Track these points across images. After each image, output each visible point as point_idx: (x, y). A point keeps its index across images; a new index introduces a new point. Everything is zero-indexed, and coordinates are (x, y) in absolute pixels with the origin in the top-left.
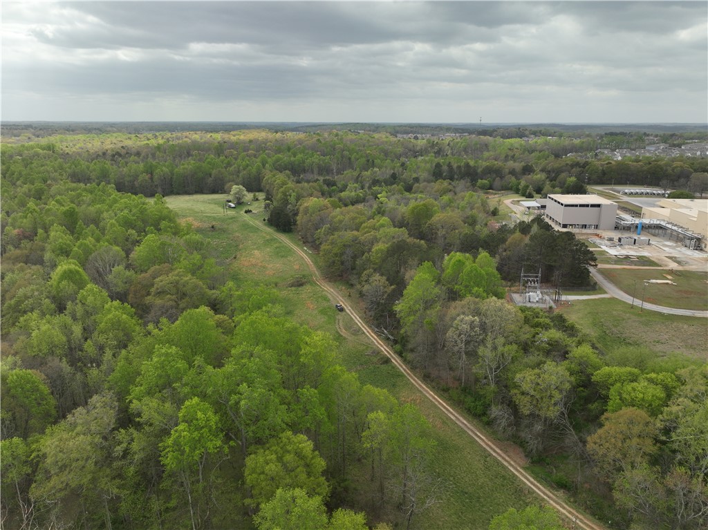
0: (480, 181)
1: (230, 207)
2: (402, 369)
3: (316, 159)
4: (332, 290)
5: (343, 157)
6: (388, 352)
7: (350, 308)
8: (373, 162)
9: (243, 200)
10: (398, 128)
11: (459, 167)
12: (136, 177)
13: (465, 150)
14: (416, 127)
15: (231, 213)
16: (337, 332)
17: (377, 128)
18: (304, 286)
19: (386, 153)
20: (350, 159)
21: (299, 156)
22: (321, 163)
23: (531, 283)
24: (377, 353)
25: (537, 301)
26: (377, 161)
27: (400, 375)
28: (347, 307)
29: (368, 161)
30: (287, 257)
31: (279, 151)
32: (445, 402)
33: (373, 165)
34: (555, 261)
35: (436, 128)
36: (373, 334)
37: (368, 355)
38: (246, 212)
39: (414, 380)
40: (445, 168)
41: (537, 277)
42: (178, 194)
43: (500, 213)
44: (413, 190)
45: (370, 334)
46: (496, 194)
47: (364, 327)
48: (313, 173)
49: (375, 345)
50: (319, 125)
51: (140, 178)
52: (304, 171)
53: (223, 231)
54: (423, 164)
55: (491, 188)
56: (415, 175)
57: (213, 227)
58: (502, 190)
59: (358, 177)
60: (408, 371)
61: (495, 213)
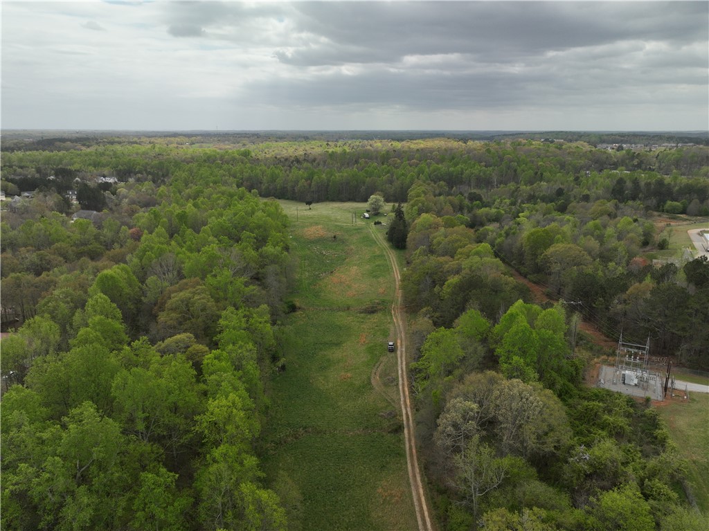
0: (669, 203)
1: (364, 217)
2: (407, 445)
3: (477, 170)
4: (401, 323)
5: (509, 167)
6: (408, 417)
7: (404, 349)
8: (542, 174)
9: (380, 211)
10: (605, 137)
11: (648, 184)
12: (297, 182)
13: (677, 164)
14: (628, 136)
15: (360, 223)
16: (369, 379)
17: (579, 136)
18: (375, 314)
19: (563, 166)
20: (515, 171)
21: (459, 167)
22: (481, 174)
23: (630, 356)
24: (395, 415)
25: (636, 385)
26: (547, 174)
27: (400, 454)
28: (401, 347)
29: (536, 173)
30: (379, 277)
31: (441, 161)
32: (429, 510)
33: (541, 178)
34: (684, 329)
35: (653, 137)
36: (406, 389)
37: (382, 416)
38: (375, 224)
39: (413, 465)
40: (629, 184)
41: (644, 349)
42: (333, 200)
43: (670, 247)
44: (567, 211)
45: (403, 388)
46: (686, 220)
47: (402, 377)
48: (470, 186)
49: (399, 403)
50: (516, 134)
51: (300, 184)
52: (461, 182)
53: (343, 242)
54: (602, 180)
55: (684, 212)
56: (586, 192)
57: (335, 237)
58: (700, 216)
59: (514, 192)
60: (414, 451)
61: (662, 246)
